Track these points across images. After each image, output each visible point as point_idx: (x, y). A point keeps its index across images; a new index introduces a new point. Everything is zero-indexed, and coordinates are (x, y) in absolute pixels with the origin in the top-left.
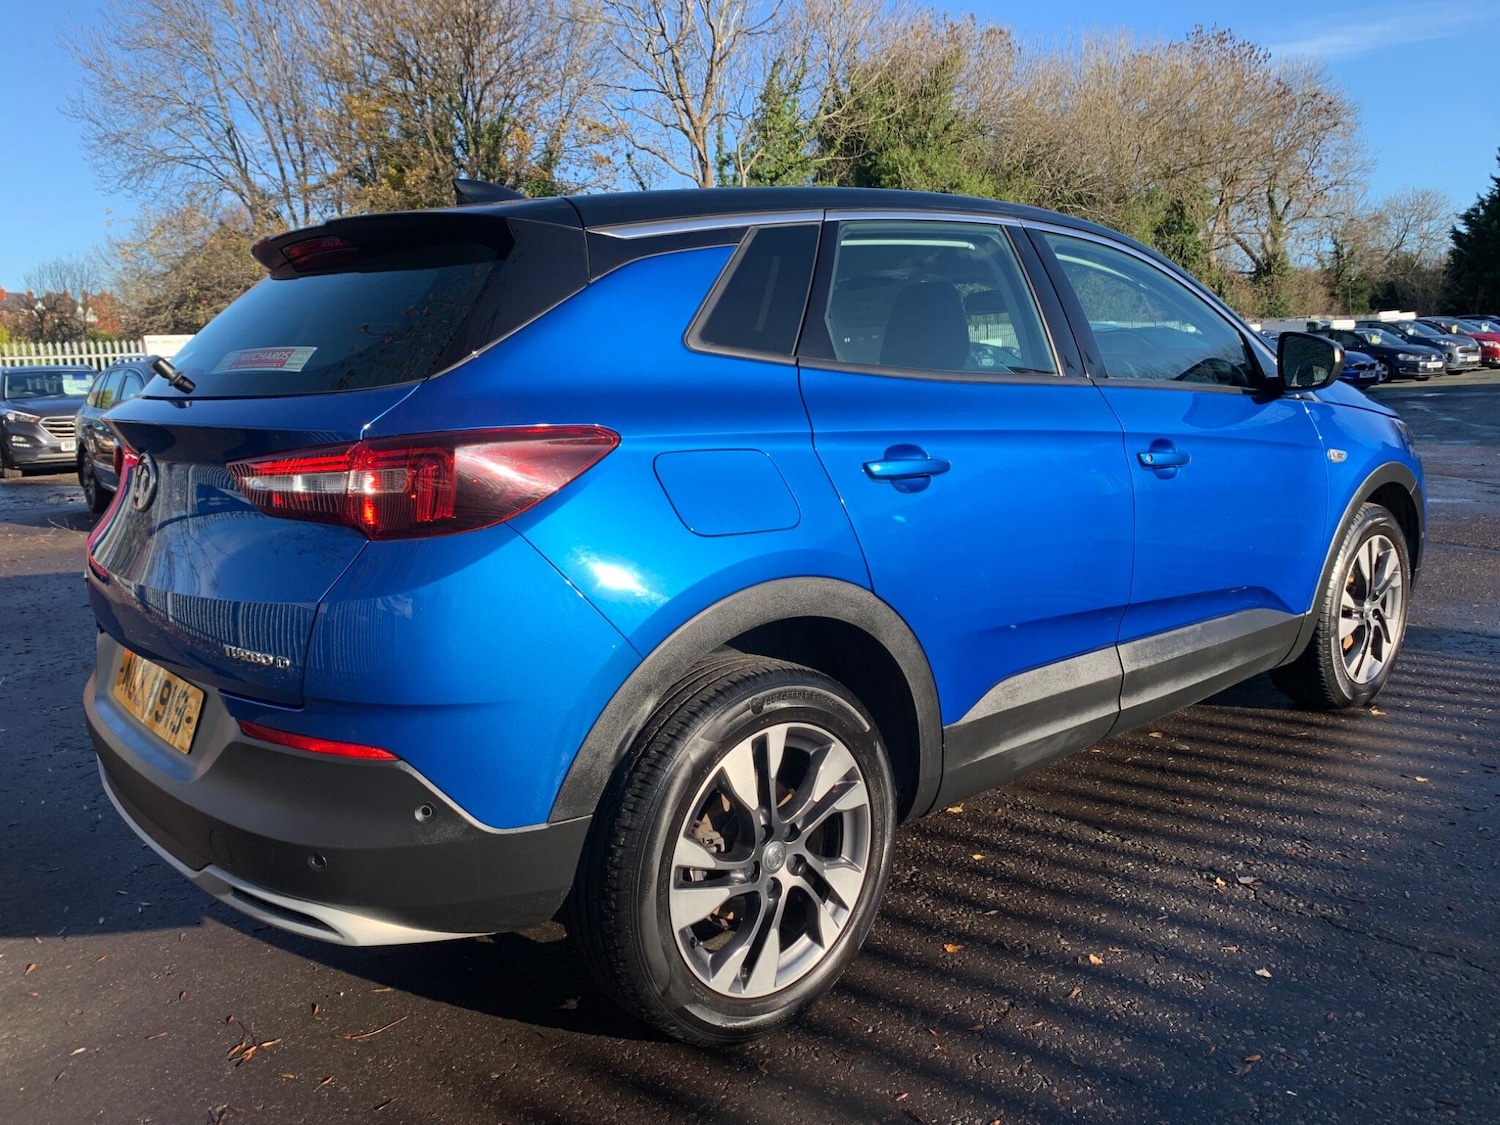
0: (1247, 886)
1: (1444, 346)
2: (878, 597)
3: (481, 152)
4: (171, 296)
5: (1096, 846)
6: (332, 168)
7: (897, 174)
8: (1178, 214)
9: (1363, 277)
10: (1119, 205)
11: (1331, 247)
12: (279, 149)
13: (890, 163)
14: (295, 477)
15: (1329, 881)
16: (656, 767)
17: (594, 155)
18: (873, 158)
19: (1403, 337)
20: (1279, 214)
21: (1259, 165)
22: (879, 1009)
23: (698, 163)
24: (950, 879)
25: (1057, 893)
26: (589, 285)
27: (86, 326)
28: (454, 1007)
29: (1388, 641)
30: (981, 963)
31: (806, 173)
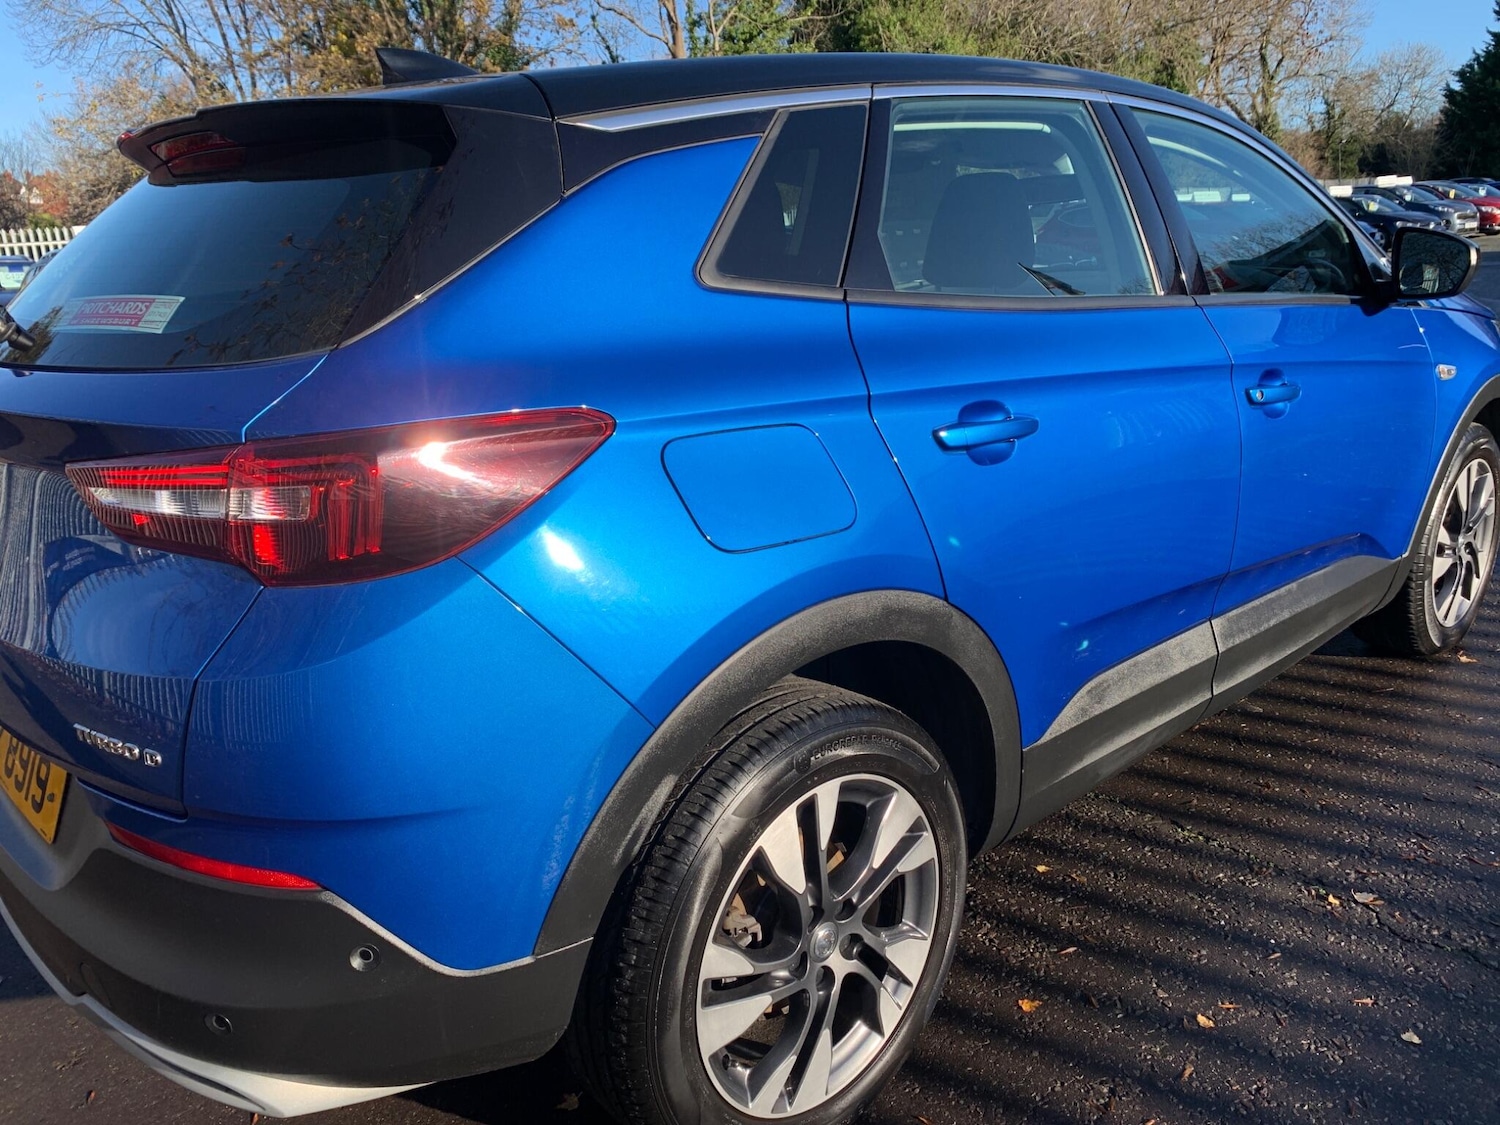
0: (1366, 905)
1: (1442, 212)
2: (952, 605)
3: (436, 15)
4: (113, 177)
5: (1177, 847)
6: (278, 34)
7: (877, 33)
8: (1168, 75)
9: (1353, 139)
10: (1107, 65)
11: (1322, 108)
12: (219, 14)
13: (870, 22)
14: (157, 492)
15: (1462, 897)
16: (675, 860)
17: (557, 17)
18: (852, 16)
19: (1400, 204)
20: (1271, 72)
21: (1252, 19)
22: (950, 1101)
23: (667, 23)
24: (1013, 901)
25: (1139, 914)
26: (563, 201)
27: (32, 209)
28: (426, 1109)
29: (1478, 577)
30: (1066, 1023)
31: (782, 34)
